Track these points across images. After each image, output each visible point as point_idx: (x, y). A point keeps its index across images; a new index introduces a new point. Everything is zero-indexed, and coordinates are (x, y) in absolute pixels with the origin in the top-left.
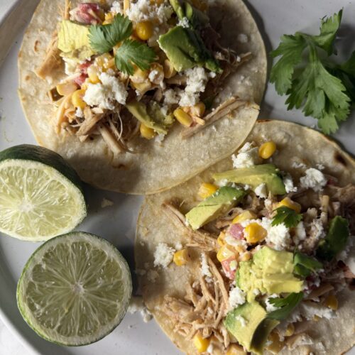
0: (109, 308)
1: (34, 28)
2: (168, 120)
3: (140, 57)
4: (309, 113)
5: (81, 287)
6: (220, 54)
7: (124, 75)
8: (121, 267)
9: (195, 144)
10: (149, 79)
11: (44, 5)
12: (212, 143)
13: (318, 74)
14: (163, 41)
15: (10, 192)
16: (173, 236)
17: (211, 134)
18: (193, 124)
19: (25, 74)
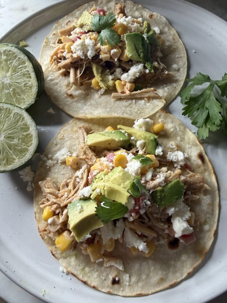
0: (10, 158)
1: (72, 16)
2: (111, 83)
3: (111, 39)
4: (194, 123)
5: (3, 136)
6: (157, 63)
7: (99, 45)
8: (33, 142)
9: (118, 104)
10: (110, 53)
11: (84, 7)
12: (128, 109)
13: (209, 98)
14: (127, 36)
15: (3, 66)
16: (75, 148)
17: (130, 104)
18: (123, 92)
19: (54, 32)
